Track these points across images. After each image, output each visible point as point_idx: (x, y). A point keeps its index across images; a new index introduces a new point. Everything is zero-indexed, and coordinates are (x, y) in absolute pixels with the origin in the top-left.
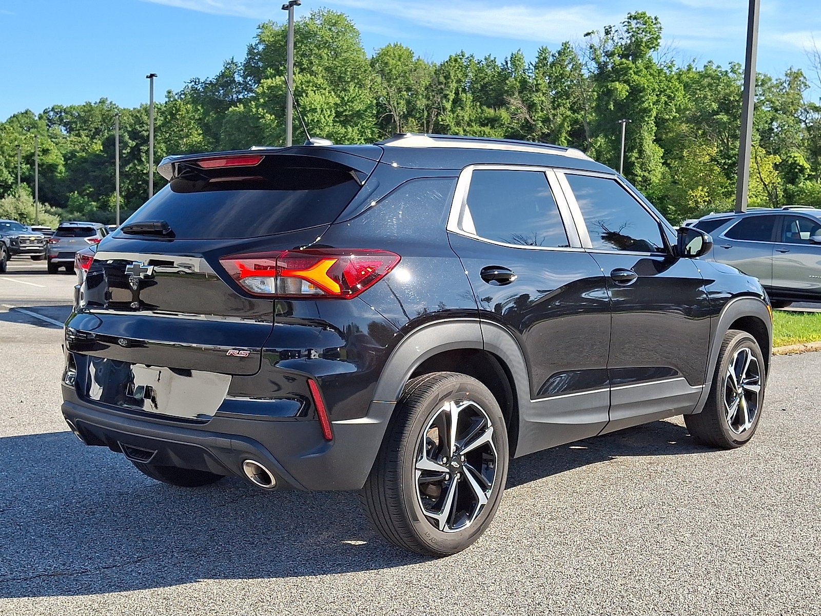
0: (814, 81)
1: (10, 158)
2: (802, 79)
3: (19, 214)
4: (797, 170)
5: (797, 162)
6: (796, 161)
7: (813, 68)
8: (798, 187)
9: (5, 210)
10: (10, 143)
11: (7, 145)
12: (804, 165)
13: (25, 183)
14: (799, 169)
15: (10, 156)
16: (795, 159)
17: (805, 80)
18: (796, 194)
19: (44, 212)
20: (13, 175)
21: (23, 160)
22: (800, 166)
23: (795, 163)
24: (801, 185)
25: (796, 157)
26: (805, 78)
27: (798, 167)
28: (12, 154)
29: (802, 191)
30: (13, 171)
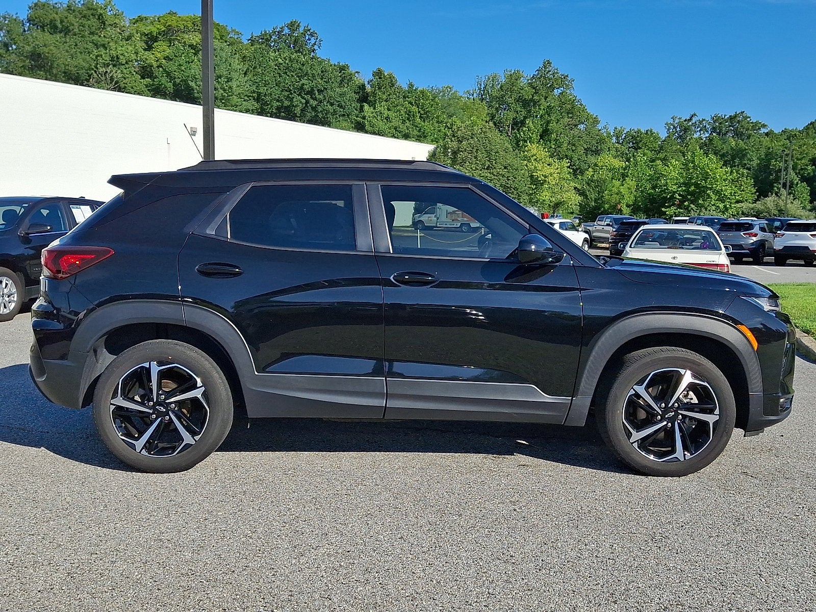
1: (797, 161)
3: (779, 211)
9: (767, 206)
10: (799, 148)
11: (796, 150)
13: (805, 183)
15: (798, 159)
19: (801, 208)
20: (799, 176)
21: (810, 162)
28: (800, 157)
30: (799, 173)
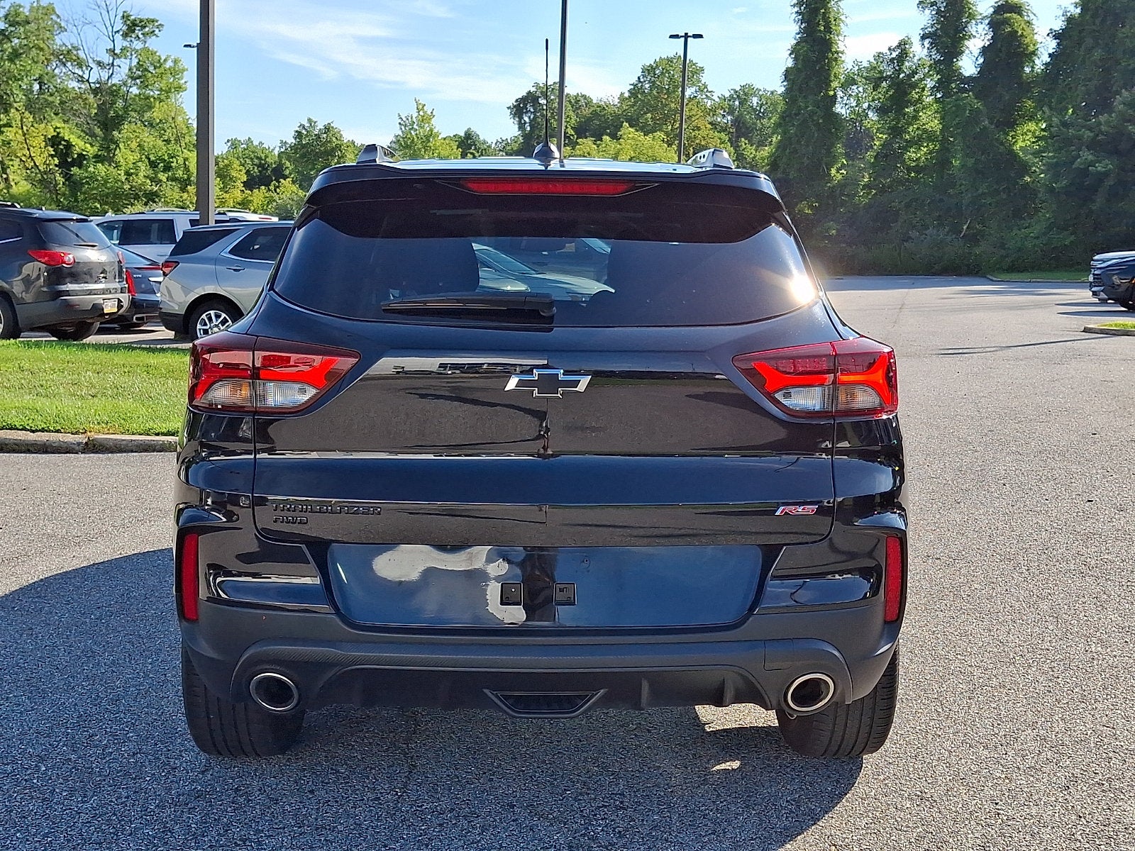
0: (97, 25)
2: (54, 17)
4: (61, 147)
5: (60, 135)
6: (58, 133)
7: (94, 7)
8: (87, 172)
12: (71, 140)
14: (64, 145)
16: (58, 130)
17: (59, 20)
18: (84, 181)
22: (65, 141)
23: (57, 136)
24: (91, 169)
25: (59, 128)
26: (58, 17)
27: (63, 143)
29: (93, 178)
